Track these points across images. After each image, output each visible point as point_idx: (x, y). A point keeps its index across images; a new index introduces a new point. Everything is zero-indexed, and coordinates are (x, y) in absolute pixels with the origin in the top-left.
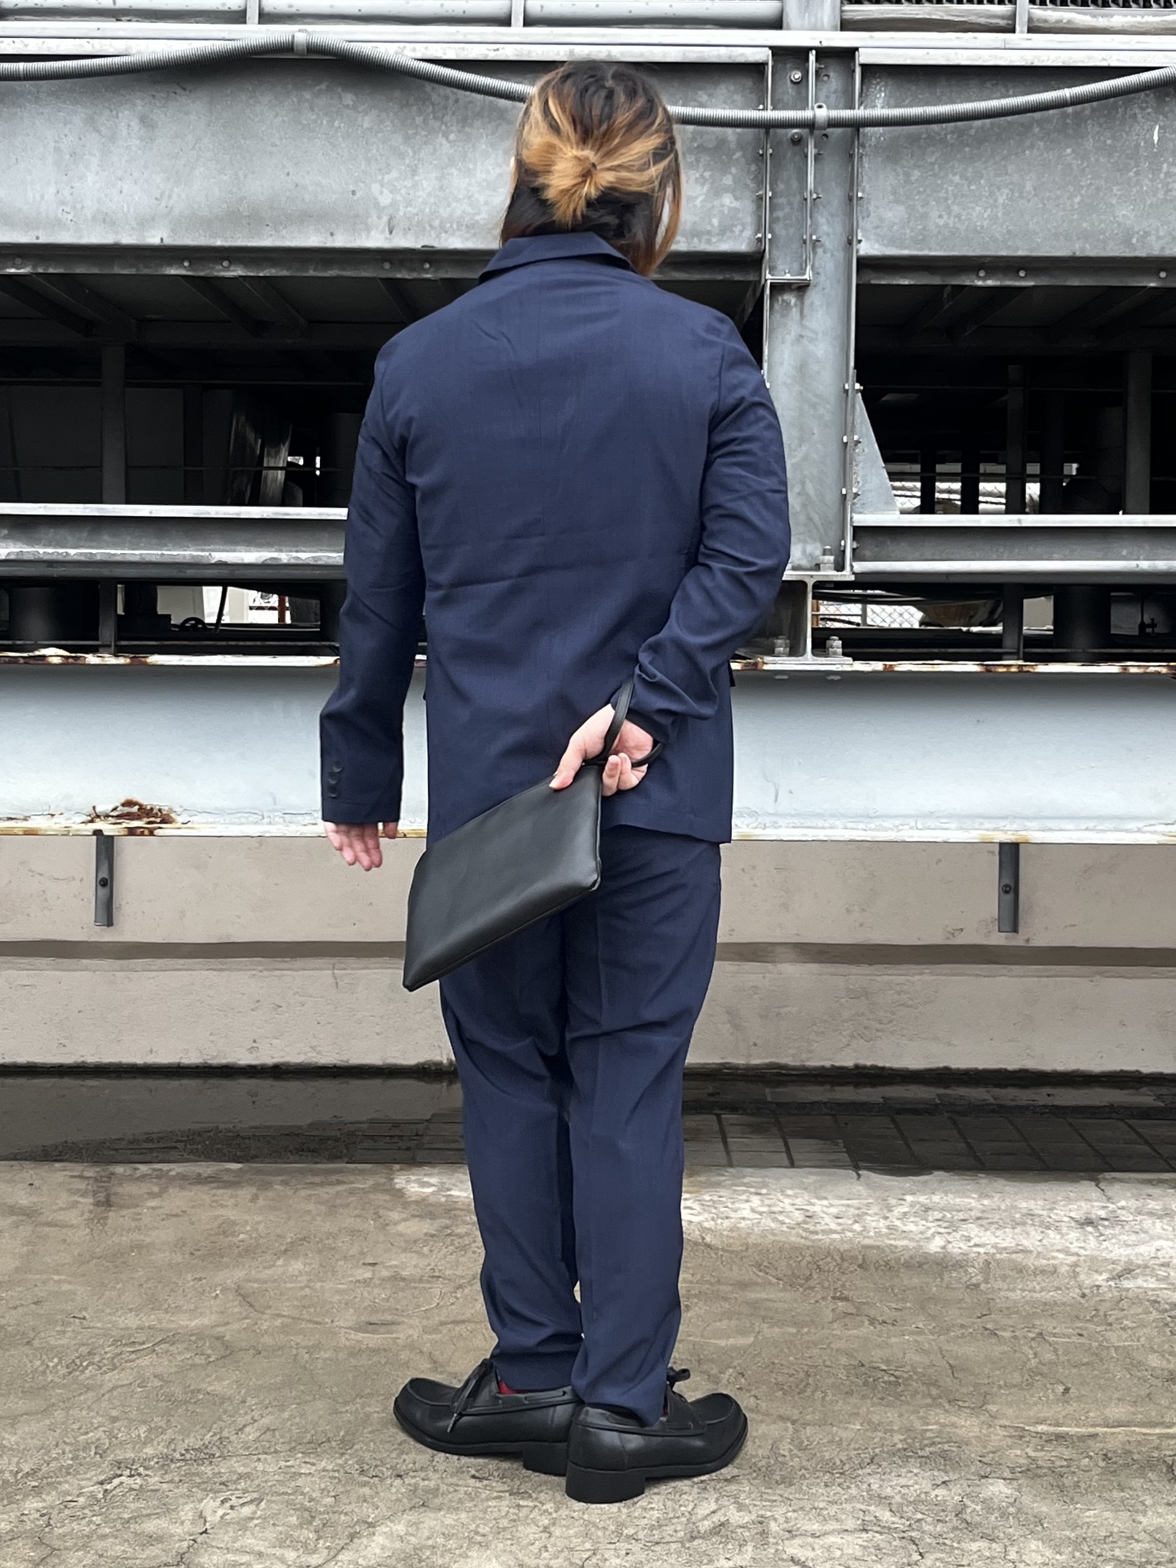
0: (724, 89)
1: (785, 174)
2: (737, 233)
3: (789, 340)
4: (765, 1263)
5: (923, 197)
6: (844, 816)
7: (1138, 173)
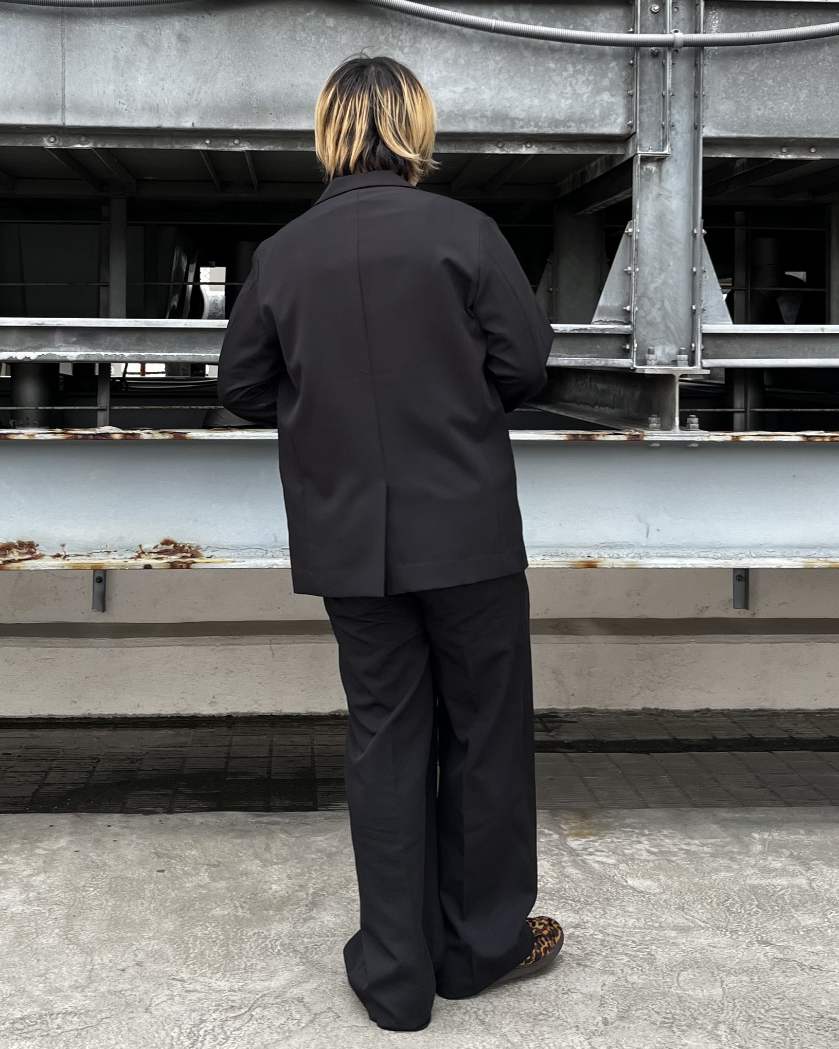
0: (604, 17)
1: (647, 78)
2: (613, 120)
3: (651, 197)
4: (685, 905)
5: (747, 95)
6: (697, 547)
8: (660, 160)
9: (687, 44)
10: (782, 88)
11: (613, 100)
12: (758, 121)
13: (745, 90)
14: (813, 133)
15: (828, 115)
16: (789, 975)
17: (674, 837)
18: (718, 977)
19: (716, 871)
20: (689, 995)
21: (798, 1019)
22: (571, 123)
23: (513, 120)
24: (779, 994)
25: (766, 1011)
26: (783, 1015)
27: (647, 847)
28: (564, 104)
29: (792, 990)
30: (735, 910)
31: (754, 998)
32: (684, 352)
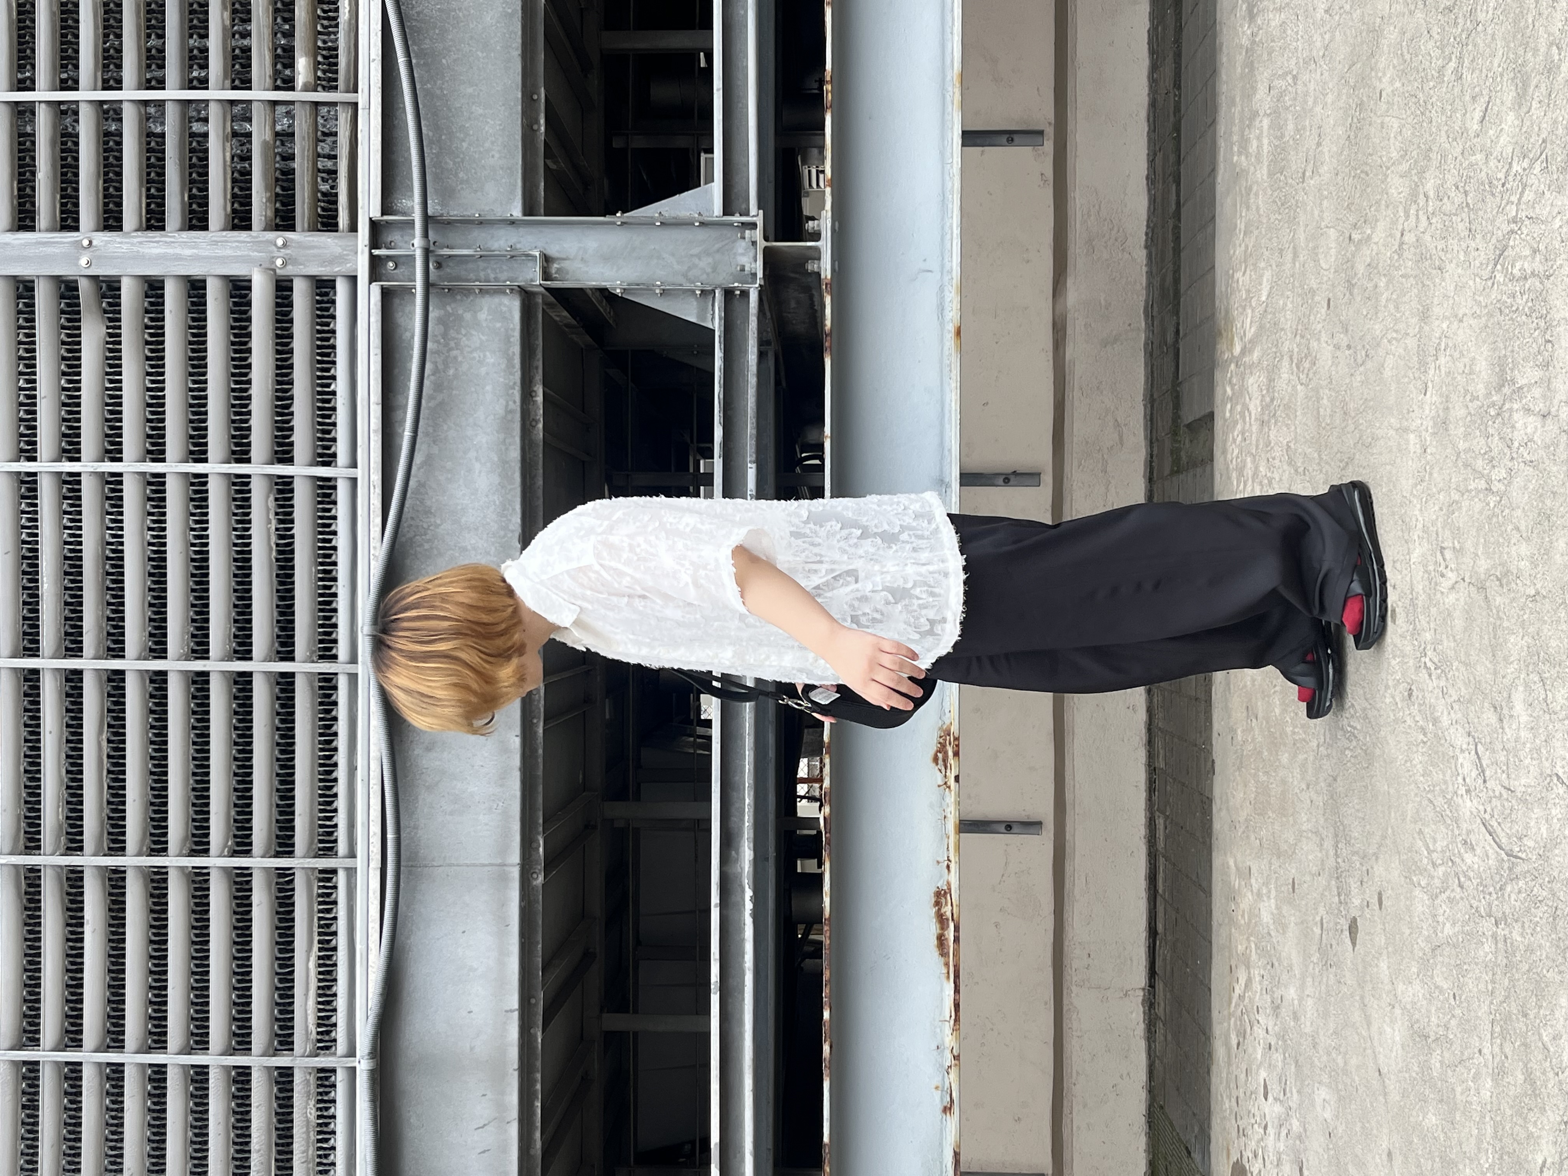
0: (400, 318)
1: (463, 273)
2: (507, 308)
3: (586, 269)
4: (1280, 247)
5: (478, 169)
6: (943, 219)
7: (460, 9)
8: (547, 259)
9: (425, 235)
10: (471, 132)
11: (485, 309)
12: (506, 157)
14: (517, 98)
15: (498, 84)
17: (1235, 244)
19: (1257, 208)
22: (510, 353)
23: (509, 412)
27: (1241, 273)
28: (491, 359)
29: (1332, 159)
32: (743, 233)
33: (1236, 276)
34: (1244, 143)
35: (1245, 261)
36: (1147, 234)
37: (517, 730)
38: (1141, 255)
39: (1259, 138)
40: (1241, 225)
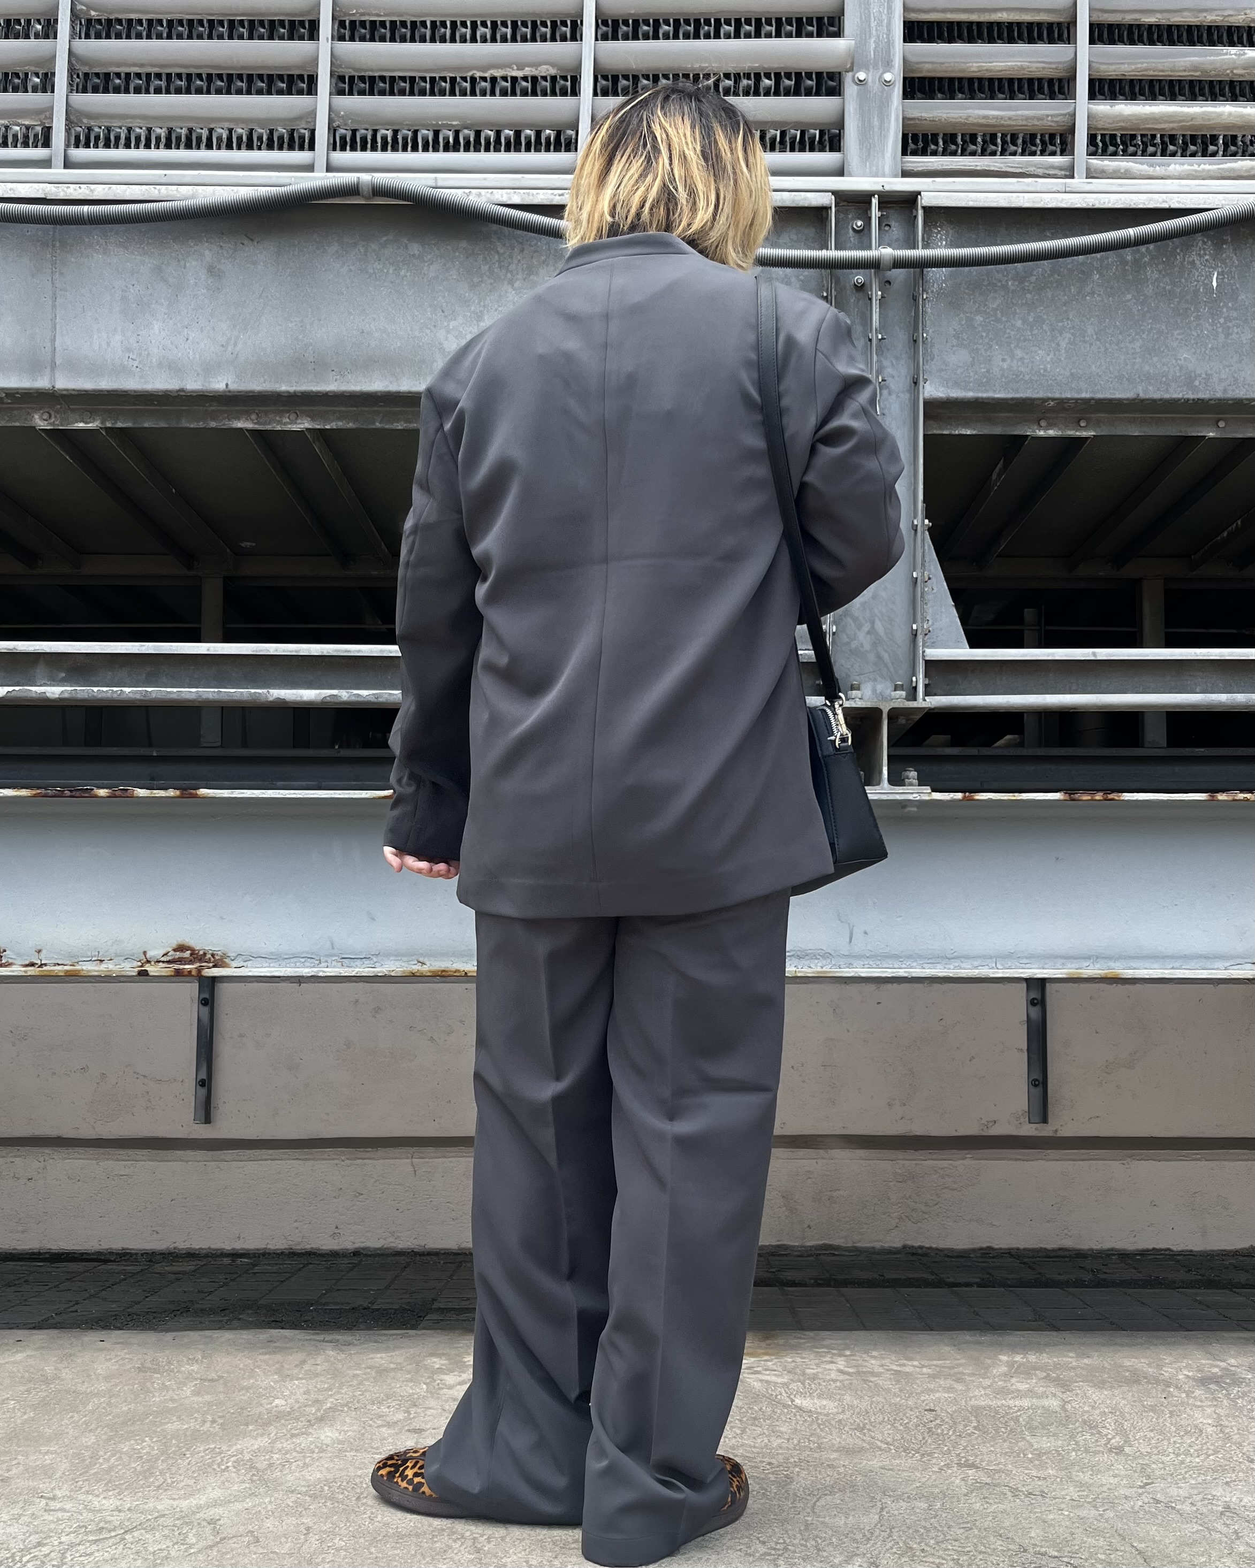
4: (867, 1427)
5: (986, 341)
6: (921, 957)
7: (1198, 318)
9: (899, 264)
10: (1035, 332)
12: (1003, 375)
13: (984, 334)
14: (1080, 391)
15: (1100, 365)
16: (991, 1501)
17: (883, 1358)
18: (879, 1504)
19: (930, 1391)
20: (823, 1523)
21: (985, 1553)
24: (968, 1523)
25: (938, 1543)
26: (964, 1547)
27: (842, 1367)
29: (990, 1518)
30: (939, 1431)
31: (925, 1527)
32: (901, 688)
33: (841, 1363)
34: (1026, 1371)
35: (858, 1373)
36: (921, 1247)
37: (236, 385)
38: (895, 1241)
39: (1031, 1393)
40: (910, 1367)
